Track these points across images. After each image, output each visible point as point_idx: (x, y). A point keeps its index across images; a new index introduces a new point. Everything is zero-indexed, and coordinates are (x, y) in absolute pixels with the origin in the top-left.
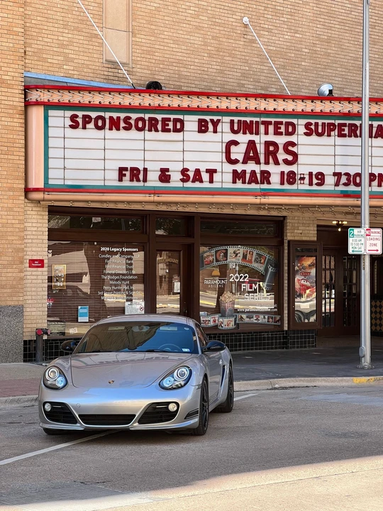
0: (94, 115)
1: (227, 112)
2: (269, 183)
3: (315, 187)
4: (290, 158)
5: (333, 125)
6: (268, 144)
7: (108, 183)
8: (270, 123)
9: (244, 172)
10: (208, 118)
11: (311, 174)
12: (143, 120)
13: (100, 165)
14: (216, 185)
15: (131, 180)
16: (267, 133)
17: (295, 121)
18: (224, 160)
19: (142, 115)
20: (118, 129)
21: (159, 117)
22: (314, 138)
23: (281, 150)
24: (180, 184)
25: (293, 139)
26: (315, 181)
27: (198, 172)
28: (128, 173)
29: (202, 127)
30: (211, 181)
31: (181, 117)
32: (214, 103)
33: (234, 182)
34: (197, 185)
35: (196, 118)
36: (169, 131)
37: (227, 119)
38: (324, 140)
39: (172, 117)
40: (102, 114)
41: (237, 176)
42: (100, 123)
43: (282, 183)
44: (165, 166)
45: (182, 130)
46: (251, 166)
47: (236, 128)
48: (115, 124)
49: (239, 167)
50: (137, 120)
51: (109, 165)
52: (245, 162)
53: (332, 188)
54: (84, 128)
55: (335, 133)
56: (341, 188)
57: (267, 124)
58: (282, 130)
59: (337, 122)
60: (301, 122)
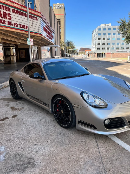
2: (5, 24)
3: (16, 27)
4: (10, 18)
6: (4, 12)
8: (4, 6)
11: (14, 23)
16: (3, 9)
17: (10, 7)
22: (14, 14)
23: (7, 15)
25: (9, 12)
26: (16, 26)
38: (16, 15)
43: (8, 25)
46: (0, 18)
53: (19, 28)
55: (19, 13)
56: (21, 28)
57: (3, 6)
58: (7, 9)
59: (19, 11)
60: (11, 8)
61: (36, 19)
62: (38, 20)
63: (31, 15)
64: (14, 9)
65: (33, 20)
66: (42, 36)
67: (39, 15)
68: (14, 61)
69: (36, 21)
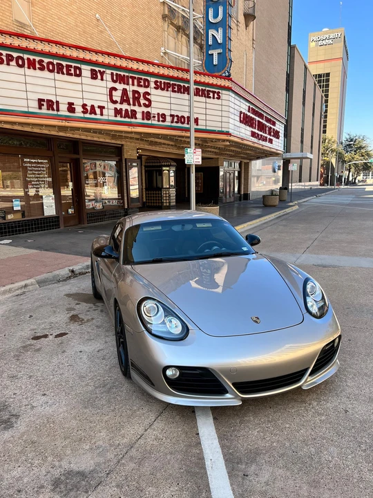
0: (15, 55)
1: (109, 66)
2: (136, 118)
3: (161, 123)
4: (147, 103)
5: (169, 83)
6: (135, 92)
7: (31, 110)
8: (135, 78)
9: (121, 109)
10: (97, 69)
11: (158, 114)
12: (52, 63)
13: (23, 95)
14: (104, 117)
15: (48, 109)
16: (133, 85)
17: (149, 78)
18: (109, 100)
19: (52, 60)
20: (35, 69)
21: (64, 63)
22: (159, 92)
23: (142, 98)
24: (82, 115)
25: (148, 90)
26: (161, 119)
27: (93, 107)
28: (45, 104)
29: (94, 75)
30: (102, 114)
31: (79, 65)
32: (100, 59)
33: (116, 116)
34: (93, 116)
35: (89, 68)
36: (71, 75)
37: (109, 72)
38: (164, 93)
39: (73, 65)
40: (21, 55)
41: (118, 112)
42: (20, 62)
43: (143, 119)
44: (71, 101)
45: (80, 75)
46: (125, 107)
47: (115, 79)
48: (32, 65)
49: (118, 106)
50: (49, 63)
51: (30, 96)
52: (121, 103)
53: (169, 124)
54: (8, 64)
55: (170, 89)
56: (174, 124)
57: (133, 78)
58: (142, 84)
59: (171, 82)
60: (152, 80)
61: (216, 96)
62: (223, 97)
63: (204, 88)
64: (159, 80)
65: (208, 100)
66: (232, 138)
67: (227, 83)
68: (170, 203)
69: (216, 101)
